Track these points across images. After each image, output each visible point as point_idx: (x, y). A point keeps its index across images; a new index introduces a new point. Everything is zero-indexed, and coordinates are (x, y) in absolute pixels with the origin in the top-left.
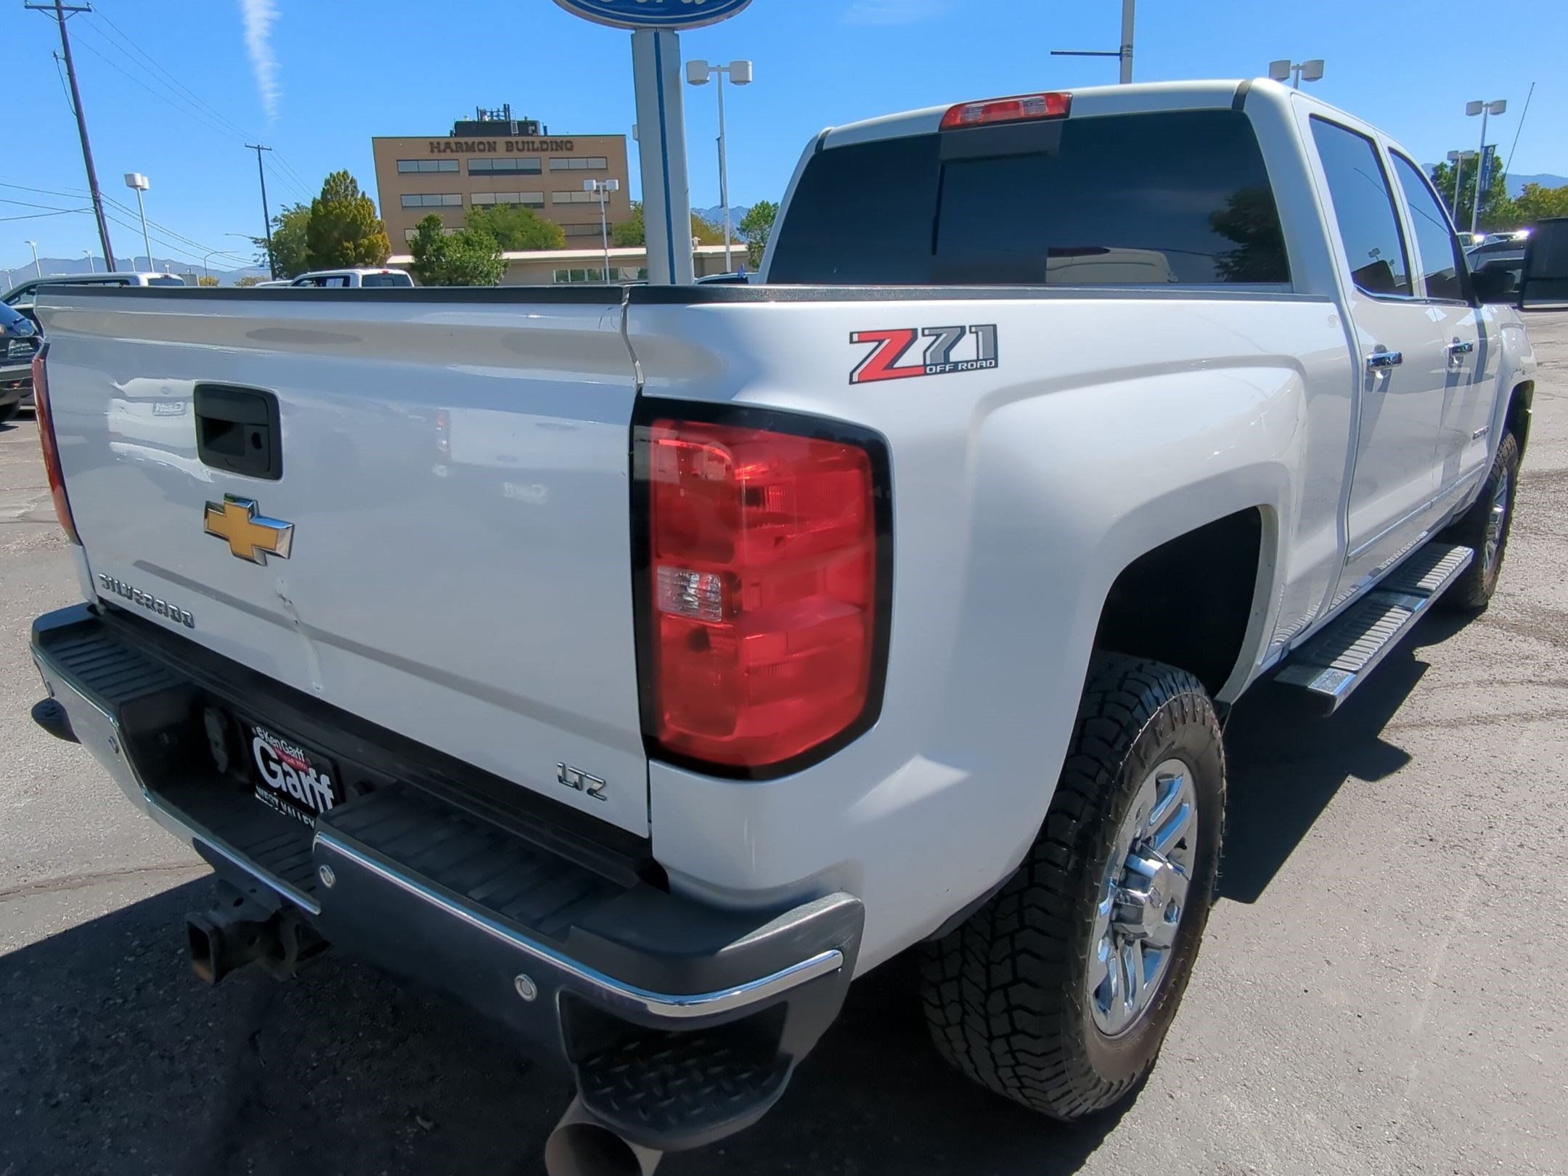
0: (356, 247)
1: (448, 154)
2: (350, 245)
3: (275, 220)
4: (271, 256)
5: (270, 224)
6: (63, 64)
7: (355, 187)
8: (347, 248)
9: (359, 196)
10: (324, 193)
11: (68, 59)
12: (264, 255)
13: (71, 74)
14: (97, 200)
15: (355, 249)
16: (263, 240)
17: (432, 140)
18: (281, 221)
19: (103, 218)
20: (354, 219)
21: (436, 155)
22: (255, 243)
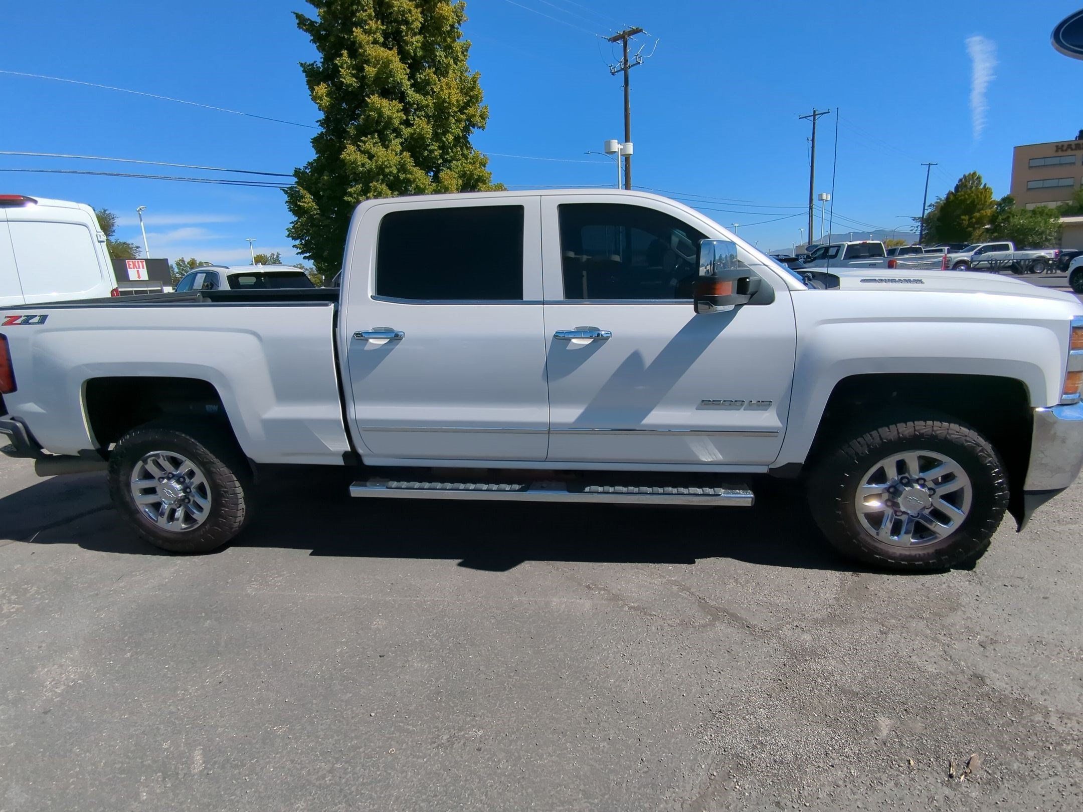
0: (971, 218)
1: (1069, 152)
2: (966, 217)
3: (930, 206)
4: (922, 226)
5: (926, 208)
6: (810, 142)
7: (980, 181)
8: (963, 220)
9: (982, 187)
10: (957, 188)
11: (813, 140)
12: (917, 227)
13: (813, 147)
14: (811, 208)
15: (969, 220)
16: (919, 218)
17: (1057, 144)
18: (934, 206)
19: (812, 216)
20: (973, 202)
21: (1060, 153)
22: (914, 220)
